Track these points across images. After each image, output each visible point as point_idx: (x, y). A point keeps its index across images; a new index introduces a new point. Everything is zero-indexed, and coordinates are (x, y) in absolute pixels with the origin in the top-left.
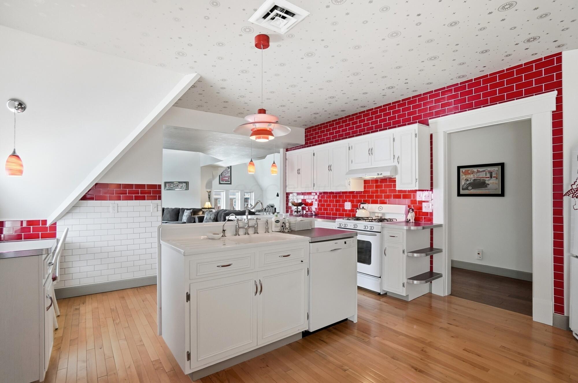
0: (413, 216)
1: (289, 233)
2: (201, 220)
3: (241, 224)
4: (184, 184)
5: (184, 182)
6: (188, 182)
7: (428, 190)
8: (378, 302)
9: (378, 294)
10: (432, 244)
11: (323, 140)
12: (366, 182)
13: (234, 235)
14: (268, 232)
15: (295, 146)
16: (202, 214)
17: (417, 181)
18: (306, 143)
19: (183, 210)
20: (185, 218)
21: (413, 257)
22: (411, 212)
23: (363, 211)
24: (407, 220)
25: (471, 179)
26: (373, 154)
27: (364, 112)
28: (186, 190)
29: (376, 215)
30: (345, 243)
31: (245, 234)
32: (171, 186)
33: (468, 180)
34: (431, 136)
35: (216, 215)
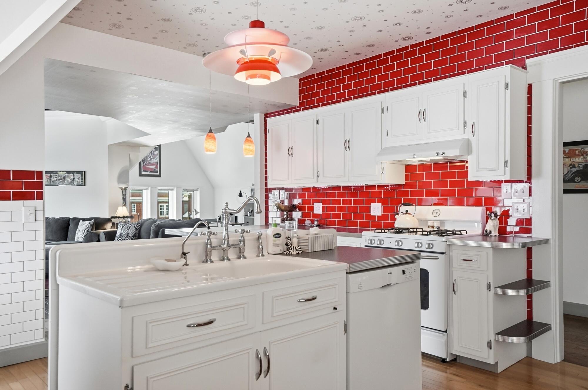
0: (497, 225)
1: (298, 257)
2: (111, 237)
3: (215, 241)
4: (77, 176)
5: (78, 172)
6: (85, 172)
7: (521, 182)
8: (444, 374)
9: (442, 361)
10: (529, 273)
11: (332, 97)
12: (409, 168)
13: (203, 262)
14: (263, 255)
15: (282, 109)
16: (111, 228)
17: (509, 165)
18: (301, 104)
19: (77, 221)
20: (80, 235)
21: (504, 295)
22: (493, 218)
23: (407, 217)
24: (486, 232)
25: (580, 164)
26: (426, 120)
27: (407, 48)
28: (81, 185)
29: (430, 223)
30: (404, 272)
31: (223, 259)
32: (53, 179)
33: (574, 166)
34: (530, 88)
35: (139, 228)
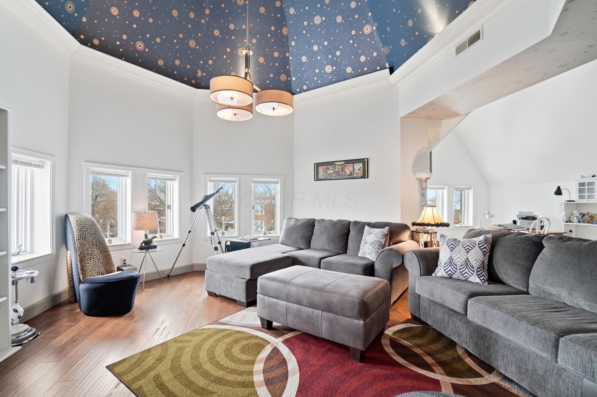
5: (359, 161)
6: (367, 159)
19: (361, 226)
32: (329, 172)
35: (488, 251)
